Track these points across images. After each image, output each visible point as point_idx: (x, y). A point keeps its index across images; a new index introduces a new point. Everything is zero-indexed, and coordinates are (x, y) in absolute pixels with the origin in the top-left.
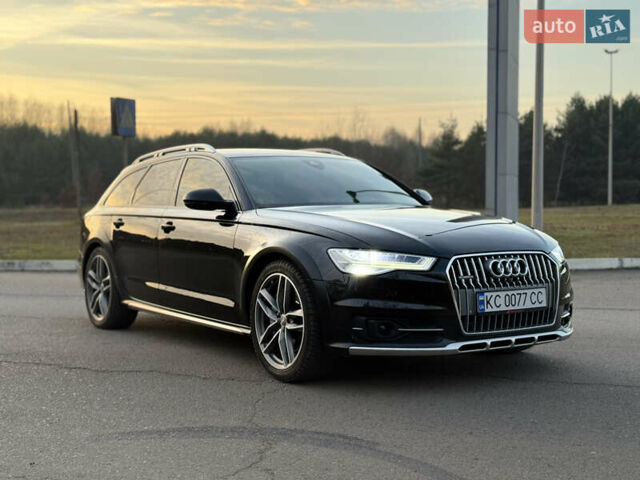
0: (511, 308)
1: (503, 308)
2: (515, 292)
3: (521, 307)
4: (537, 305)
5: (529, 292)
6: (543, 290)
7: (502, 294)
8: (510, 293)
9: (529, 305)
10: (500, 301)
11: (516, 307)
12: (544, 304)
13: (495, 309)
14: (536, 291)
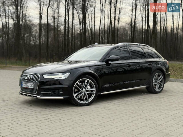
0: (26, 87)
1: (25, 87)
2: (27, 83)
3: (28, 87)
4: (31, 87)
5: (30, 84)
6: (33, 84)
7: (25, 83)
8: (26, 83)
9: (29, 87)
10: (25, 85)
11: (27, 87)
12: (33, 88)
13: (24, 86)
14: (31, 84)
